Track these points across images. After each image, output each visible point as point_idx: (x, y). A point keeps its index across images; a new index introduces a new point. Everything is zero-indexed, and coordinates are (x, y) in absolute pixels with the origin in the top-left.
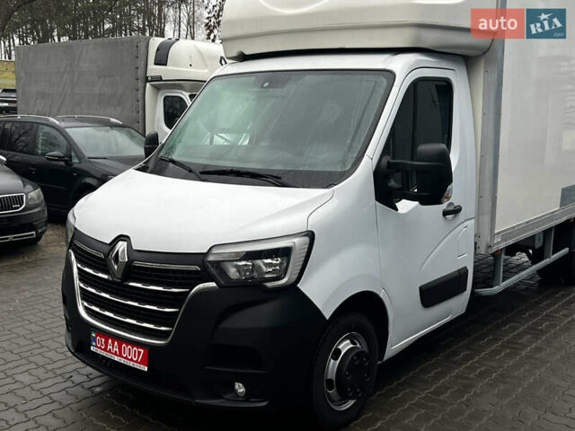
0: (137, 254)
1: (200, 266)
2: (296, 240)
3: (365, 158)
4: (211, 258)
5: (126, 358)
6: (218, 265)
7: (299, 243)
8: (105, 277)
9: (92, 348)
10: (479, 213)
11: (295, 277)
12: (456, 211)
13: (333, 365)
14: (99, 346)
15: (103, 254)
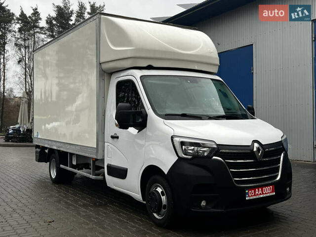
9: (247, 199)
14: (250, 196)
15: (250, 150)
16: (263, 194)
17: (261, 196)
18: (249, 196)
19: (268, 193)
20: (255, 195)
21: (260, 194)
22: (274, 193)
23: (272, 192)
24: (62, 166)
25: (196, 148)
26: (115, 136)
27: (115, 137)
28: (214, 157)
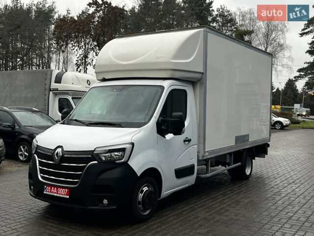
0: (65, 152)
1: (92, 155)
2: (127, 145)
3: (153, 117)
4: (95, 152)
5: (60, 194)
6: (98, 155)
7: (128, 146)
8: (52, 162)
9: (44, 192)
10: (199, 143)
11: (127, 159)
12: (189, 141)
13: (141, 195)
15: (52, 154)
19: (62, 194)
21: (55, 193)
22: (68, 197)
23: (66, 195)
28: (35, 155)
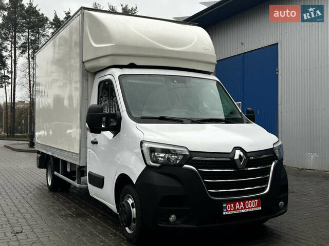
1: (273, 153)
5: (249, 208)
9: (224, 213)
14: (229, 210)
15: (230, 158)
16: (245, 208)
17: (243, 211)
18: (227, 211)
19: (252, 207)
20: (235, 210)
21: (242, 209)
22: (260, 208)
23: (258, 206)
24: (56, 173)
25: (167, 155)
26: (95, 141)
27: (94, 143)
28: (185, 166)
